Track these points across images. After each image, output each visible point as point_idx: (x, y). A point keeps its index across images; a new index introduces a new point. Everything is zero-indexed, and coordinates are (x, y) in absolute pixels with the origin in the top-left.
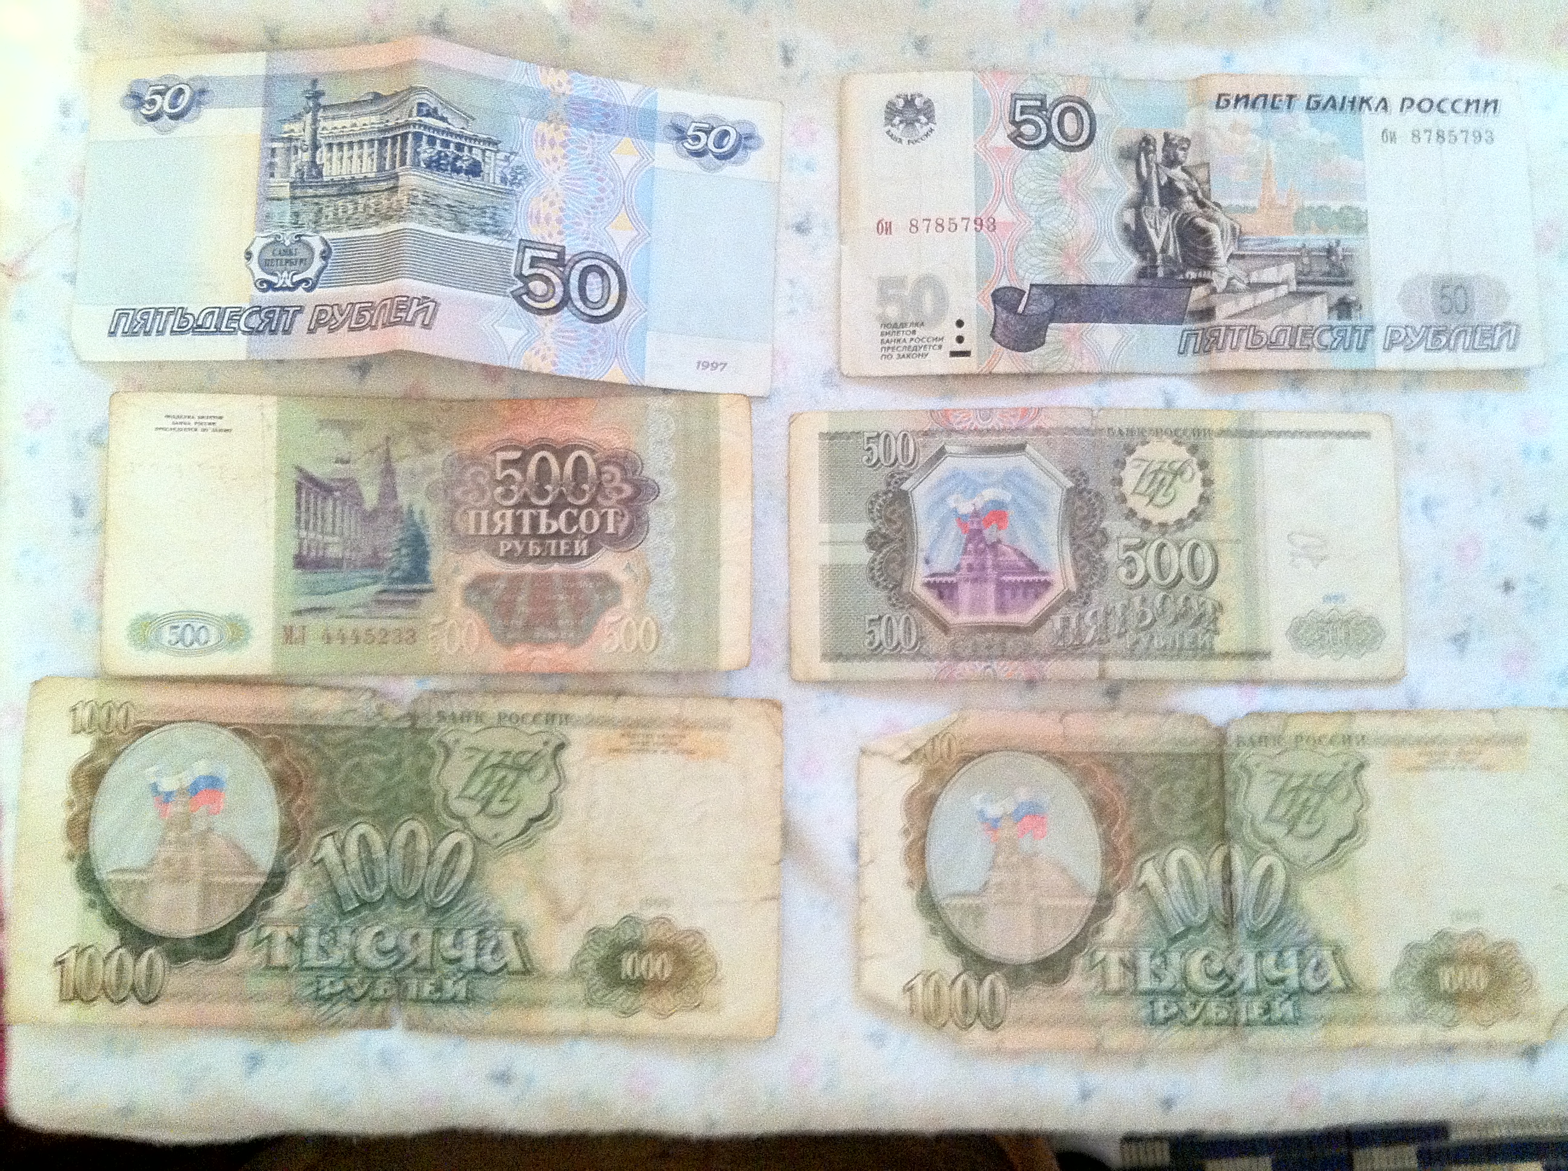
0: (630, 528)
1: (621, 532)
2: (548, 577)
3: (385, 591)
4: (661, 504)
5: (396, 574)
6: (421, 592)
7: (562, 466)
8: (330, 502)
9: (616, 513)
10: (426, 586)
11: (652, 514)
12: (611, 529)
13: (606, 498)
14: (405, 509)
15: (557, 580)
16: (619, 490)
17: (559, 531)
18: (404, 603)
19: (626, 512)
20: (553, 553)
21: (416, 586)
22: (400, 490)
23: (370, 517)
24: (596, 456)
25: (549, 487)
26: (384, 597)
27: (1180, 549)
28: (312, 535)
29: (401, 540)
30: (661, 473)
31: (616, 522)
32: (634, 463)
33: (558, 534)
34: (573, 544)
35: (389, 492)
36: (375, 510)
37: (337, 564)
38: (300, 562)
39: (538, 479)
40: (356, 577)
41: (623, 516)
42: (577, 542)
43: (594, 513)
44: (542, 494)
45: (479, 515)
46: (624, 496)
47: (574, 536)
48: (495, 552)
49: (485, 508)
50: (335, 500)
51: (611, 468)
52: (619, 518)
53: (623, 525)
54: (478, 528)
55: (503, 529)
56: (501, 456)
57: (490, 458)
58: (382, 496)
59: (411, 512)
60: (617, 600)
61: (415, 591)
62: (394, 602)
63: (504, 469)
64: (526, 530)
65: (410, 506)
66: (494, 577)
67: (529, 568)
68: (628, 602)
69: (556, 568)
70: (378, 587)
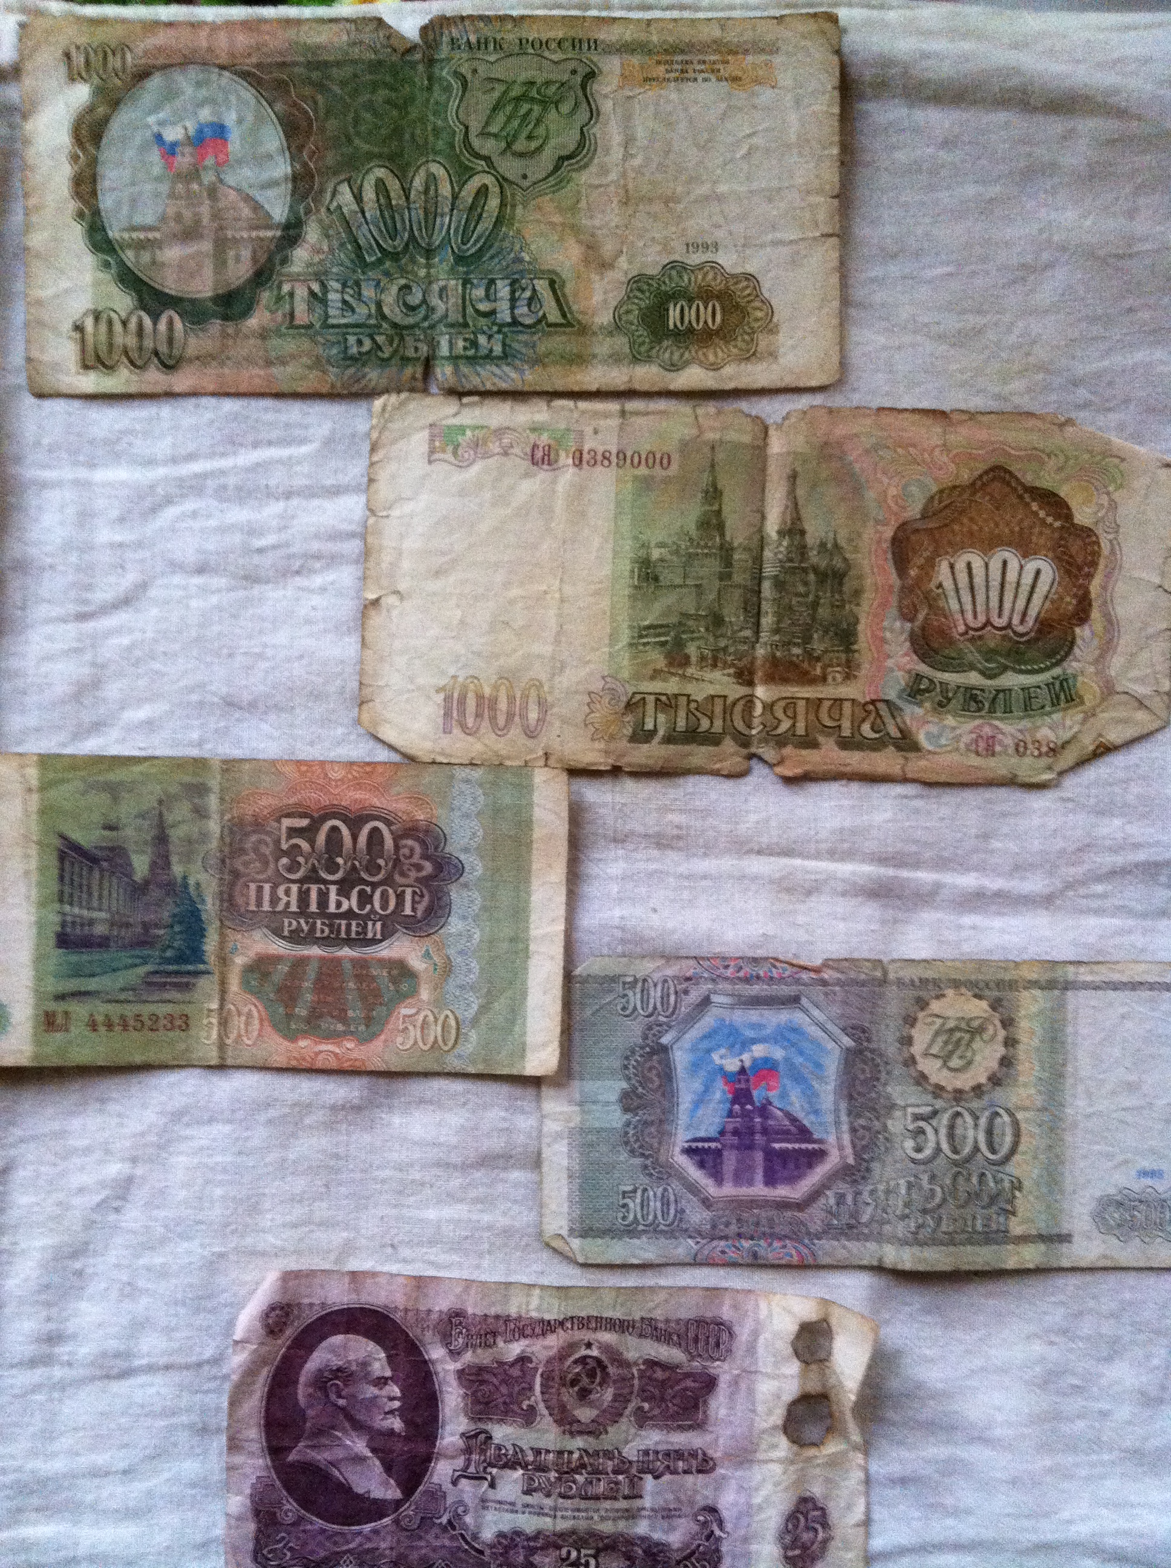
0: (430, 911)
1: (419, 914)
2: (338, 961)
3: (157, 972)
4: (466, 886)
5: (169, 953)
6: (197, 974)
7: (355, 838)
8: (96, 874)
9: (414, 893)
10: (201, 967)
11: (454, 895)
12: (408, 911)
13: (403, 874)
14: (179, 880)
15: (348, 966)
16: (419, 868)
17: (350, 910)
18: (176, 985)
19: (425, 891)
20: (343, 935)
21: (190, 968)
22: (174, 859)
23: (138, 890)
24: (393, 828)
25: (340, 861)
26: (157, 979)
27: (976, 1118)
28: (76, 910)
29: (175, 916)
30: (466, 850)
31: (414, 902)
32: (437, 838)
33: (349, 914)
34: (365, 927)
35: (161, 862)
36: (147, 883)
37: (103, 943)
38: (63, 941)
39: (328, 850)
40: (125, 958)
41: (422, 896)
42: (370, 924)
43: (391, 891)
44: (332, 868)
45: (260, 889)
46: (424, 873)
47: (367, 917)
48: (278, 932)
49: (266, 881)
50: (102, 870)
51: (410, 842)
52: (417, 898)
53: (421, 908)
54: (259, 903)
55: (288, 904)
56: (287, 823)
57: (275, 824)
58: (153, 865)
59: (186, 886)
60: (414, 992)
61: (189, 973)
62: (165, 984)
63: (289, 837)
64: (313, 908)
65: (185, 878)
66: (277, 959)
67: (315, 951)
68: (425, 994)
69: (346, 952)
70: (149, 968)
